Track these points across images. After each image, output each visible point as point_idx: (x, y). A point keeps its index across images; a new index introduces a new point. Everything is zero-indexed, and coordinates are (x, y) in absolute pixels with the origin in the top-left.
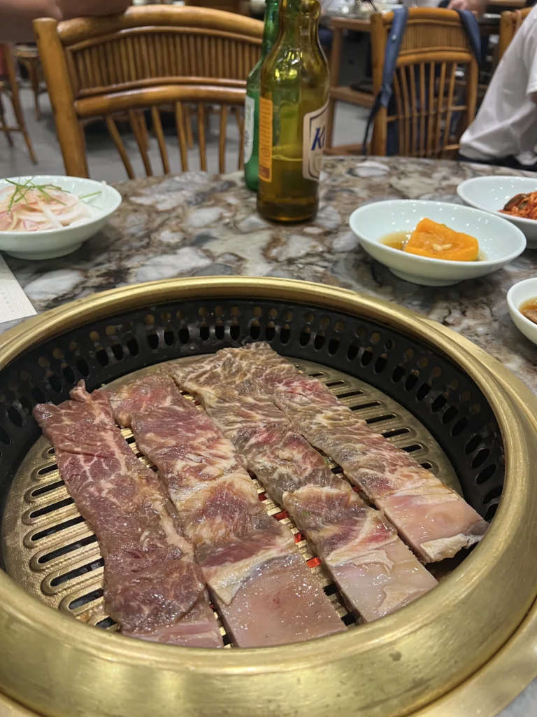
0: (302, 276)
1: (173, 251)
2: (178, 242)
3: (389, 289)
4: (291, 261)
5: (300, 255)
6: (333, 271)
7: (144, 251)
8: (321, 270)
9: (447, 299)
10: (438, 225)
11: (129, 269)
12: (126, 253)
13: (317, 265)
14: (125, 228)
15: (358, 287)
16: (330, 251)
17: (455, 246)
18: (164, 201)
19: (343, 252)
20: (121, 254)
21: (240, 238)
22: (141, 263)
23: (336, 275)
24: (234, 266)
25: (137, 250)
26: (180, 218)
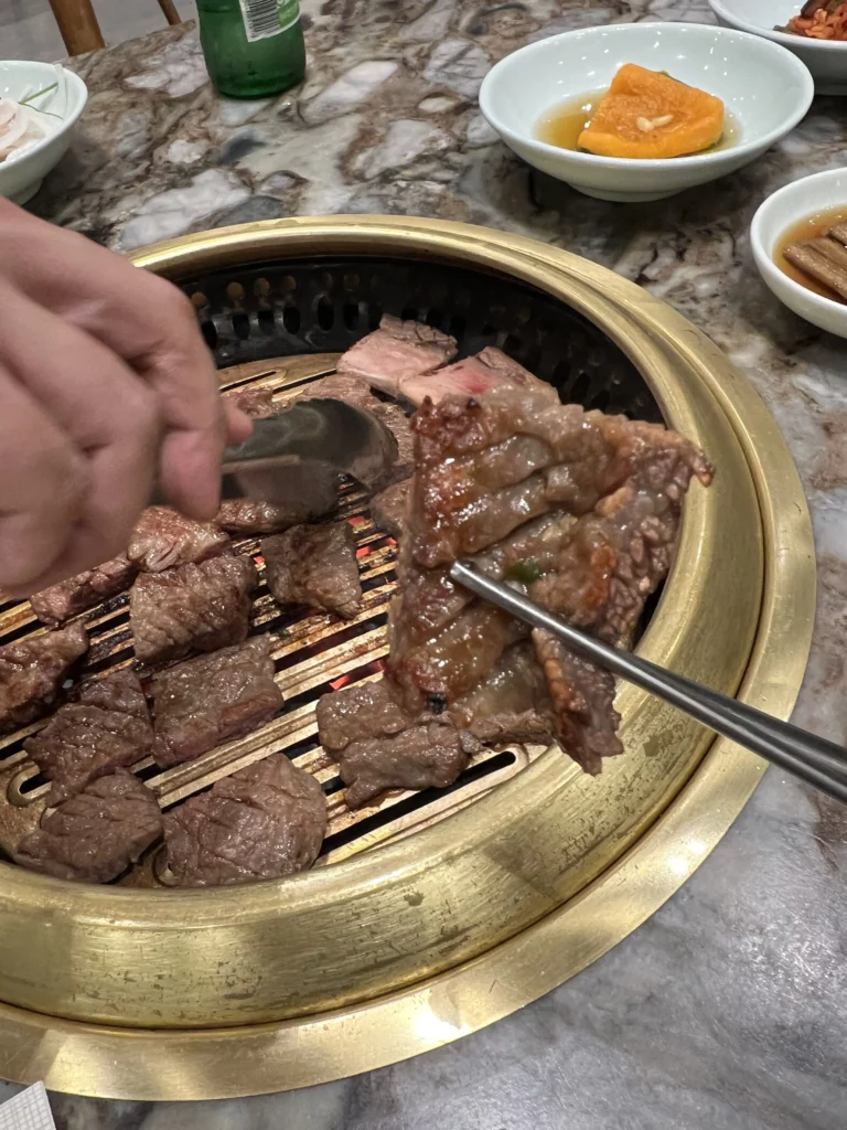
0: (403, 204)
1: (185, 181)
2: (196, 162)
4: (387, 177)
5: (404, 161)
6: (459, 190)
7: (139, 186)
8: (437, 188)
9: (657, 227)
10: (652, 74)
11: (112, 225)
12: (109, 195)
13: (433, 180)
14: (112, 143)
16: (460, 147)
17: (678, 117)
18: (184, 75)
19: (484, 146)
20: (101, 198)
21: (303, 138)
22: (132, 211)
23: (463, 197)
24: (287, 198)
25: (129, 184)
26: (206, 111)
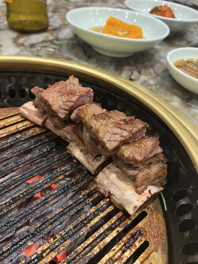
0: (40, 54)
3: (95, 60)
4: (32, 46)
5: (38, 42)
6: (60, 51)
8: (52, 50)
9: (129, 64)
13: (50, 47)
15: (76, 59)
16: (57, 39)
17: (130, 32)
19: (65, 40)
23: (62, 53)
